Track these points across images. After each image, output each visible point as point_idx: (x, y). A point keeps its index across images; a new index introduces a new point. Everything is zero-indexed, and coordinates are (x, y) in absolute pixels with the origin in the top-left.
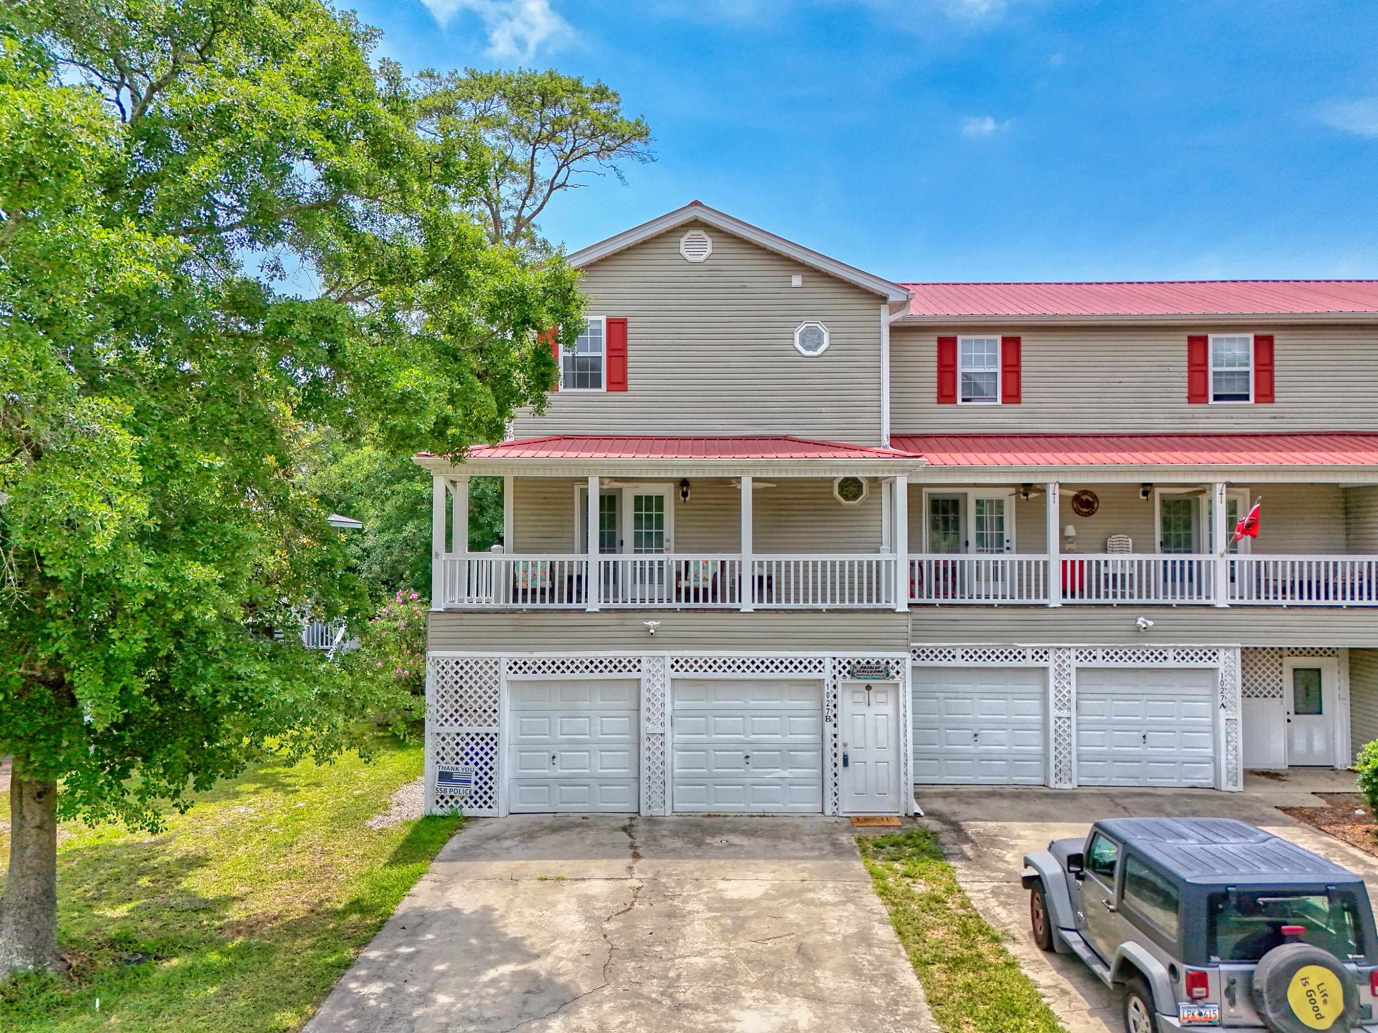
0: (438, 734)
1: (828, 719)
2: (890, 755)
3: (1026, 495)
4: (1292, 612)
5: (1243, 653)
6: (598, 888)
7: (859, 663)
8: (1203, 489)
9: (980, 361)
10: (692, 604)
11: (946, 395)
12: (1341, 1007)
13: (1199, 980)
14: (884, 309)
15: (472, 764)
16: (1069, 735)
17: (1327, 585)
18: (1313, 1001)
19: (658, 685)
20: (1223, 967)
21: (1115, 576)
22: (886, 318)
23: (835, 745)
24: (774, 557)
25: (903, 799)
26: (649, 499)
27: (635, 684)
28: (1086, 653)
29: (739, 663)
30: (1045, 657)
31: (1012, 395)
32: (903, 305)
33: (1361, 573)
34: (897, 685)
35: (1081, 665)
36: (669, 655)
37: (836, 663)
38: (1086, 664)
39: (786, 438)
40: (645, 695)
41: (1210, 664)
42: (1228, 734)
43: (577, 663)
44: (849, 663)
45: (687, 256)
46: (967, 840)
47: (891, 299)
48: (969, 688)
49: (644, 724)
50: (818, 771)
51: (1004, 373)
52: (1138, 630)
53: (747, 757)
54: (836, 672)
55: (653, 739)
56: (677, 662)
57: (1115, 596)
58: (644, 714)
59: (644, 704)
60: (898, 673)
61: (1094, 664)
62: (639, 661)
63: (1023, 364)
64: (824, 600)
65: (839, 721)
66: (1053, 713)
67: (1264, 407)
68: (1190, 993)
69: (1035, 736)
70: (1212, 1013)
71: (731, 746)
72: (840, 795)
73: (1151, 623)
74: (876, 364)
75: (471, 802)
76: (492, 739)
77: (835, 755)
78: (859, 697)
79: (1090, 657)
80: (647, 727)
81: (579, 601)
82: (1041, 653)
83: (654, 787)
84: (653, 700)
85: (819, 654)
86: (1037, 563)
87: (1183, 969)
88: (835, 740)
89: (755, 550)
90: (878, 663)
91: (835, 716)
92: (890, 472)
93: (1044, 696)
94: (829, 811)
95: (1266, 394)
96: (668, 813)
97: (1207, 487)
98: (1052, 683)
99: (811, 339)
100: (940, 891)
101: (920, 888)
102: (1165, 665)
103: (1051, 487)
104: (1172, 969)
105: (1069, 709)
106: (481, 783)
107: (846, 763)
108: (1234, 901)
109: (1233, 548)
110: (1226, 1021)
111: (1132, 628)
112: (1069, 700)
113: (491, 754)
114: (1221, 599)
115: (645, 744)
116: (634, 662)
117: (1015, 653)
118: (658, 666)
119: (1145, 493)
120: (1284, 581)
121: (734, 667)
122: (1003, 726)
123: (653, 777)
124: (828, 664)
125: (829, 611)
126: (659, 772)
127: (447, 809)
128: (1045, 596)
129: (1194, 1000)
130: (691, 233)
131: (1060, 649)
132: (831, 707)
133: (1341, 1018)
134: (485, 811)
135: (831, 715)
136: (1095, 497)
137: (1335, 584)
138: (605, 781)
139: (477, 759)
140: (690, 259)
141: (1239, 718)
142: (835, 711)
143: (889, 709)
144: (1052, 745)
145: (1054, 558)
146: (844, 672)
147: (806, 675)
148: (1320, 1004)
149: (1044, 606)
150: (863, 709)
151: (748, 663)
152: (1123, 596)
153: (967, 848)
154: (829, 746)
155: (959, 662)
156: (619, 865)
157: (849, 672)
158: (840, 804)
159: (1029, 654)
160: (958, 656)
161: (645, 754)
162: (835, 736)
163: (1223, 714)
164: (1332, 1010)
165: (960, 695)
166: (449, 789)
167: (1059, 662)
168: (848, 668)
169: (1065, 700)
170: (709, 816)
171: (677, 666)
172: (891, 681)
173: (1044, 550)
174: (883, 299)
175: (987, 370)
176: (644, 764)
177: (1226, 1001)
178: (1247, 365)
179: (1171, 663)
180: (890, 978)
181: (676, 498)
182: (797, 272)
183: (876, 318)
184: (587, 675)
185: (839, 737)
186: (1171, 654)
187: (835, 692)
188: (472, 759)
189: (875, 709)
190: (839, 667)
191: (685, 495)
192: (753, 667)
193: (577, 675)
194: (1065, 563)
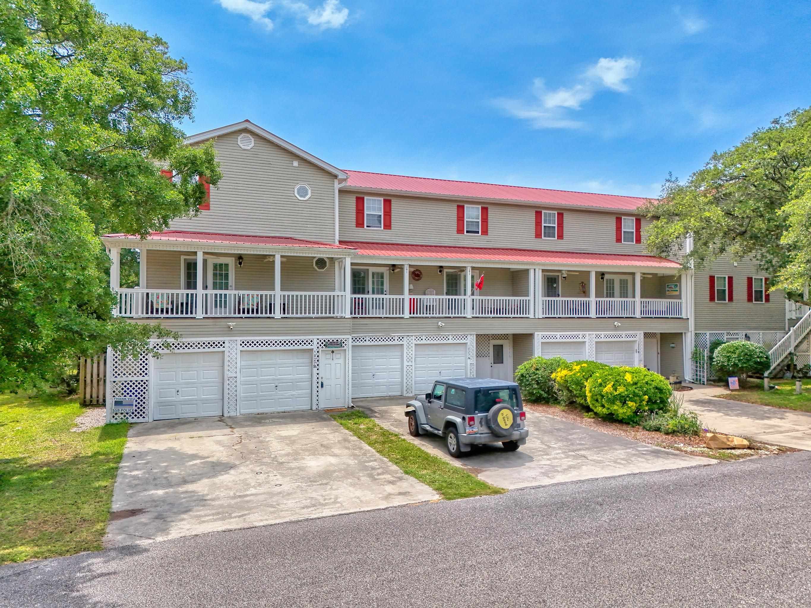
0: (114, 382)
1: (315, 367)
2: (341, 381)
3: (393, 270)
4: (493, 319)
5: (477, 337)
6: (221, 438)
7: (329, 341)
8: (462, 269)
9: (374, 209)
10: (250, 315)
11: (360, 223)
12: (512, 421)
13: (472, 419)
14: (336, 182)
15: (133, 396)
16: (412, 373)
17: (506, 309)
18: (504, 420)
19: (234, 354)
20: (479, 415)
21: (430, 306)
22: (337, 186)
23: (318, 378)
24: (291, 293)
25: (347, 401)
26: (221, 265)
27: (221, 354)
28: (418, 338)
29: (274, 342)
30: (403, 340)
31: (388, 226)
32: (345, 180)
33: (517, 305)
34: (345, 350)
35: (416, 343)
36: (239, 339)
37: (318, 341)
38: (419, 342)
39: (291, 238)
40: (227, 358)
41: (464, 341)
42: (471, 369)
43: (191, 344)
44: (324, 341)
45: (241, 145)
46: (376, 412)
47: (340, 177)
48: (371, 354)
49: (226, 372)
50: (309, 391)
51: (384, 215)
52: (439, 327)
53: (276, 386)
54: (318, 345)
55: (231, 380)
56: (243, 342)
57: (430, 314)
58: (226, 368)
59: (226, 363)
60: (346, 345)
61: (422, 342)
62: (224, 343)
63: (392, 212)
64: (313, 313)
65: (320, 367)
66: (406, 363)
67: (484, 237)
68: (469, 424)
69: (398, 374)
70: (475, 430)
71: (269, 382)
72: (319, 401)
73: (443, 324)
74: (332, 206)
75: (133, 416)
76: (145, 383)
77: (318, 383)
78: (328, 356)
79: (420, 339)
80: (228, 374)
81: (191, 313)
82: (401, 338)
83: (231, 403)
84: (231, 361)
85: (311, 337)
86: (400, 299)
87: (467, 416)
88: (318, 376)
89: (282, 290)
90: (337, 340)
91: (318, 365)
92: (343, 255)
93: (402, 356)
94: (314, 408)
95: (485, 232)
96: (238, 414)
97: (464, 269)
98: (405, 351)
99: (303, 192)
100: (371, 426)
101: (362, 427)
102: (449, 342)
103: (406, 266)
104: (464, 418)
105: (412, 362)
106: (139, 406)
107: (322, 386)
108: (482, 393)
109: (473, 294)
110: (480, 432)
111: (437, 327)
112: (412, 358)
113: (144, 391)
114: (469, 315)
115: (226, 382)
116: (221, 343)
117: (390, 338)
118: (234, 345)
119: (440, 271)
120: (491, 308)
121: (271, 344)
122: (385, 370)
123: (231, 398)
124: (315, 342)
125: (316, 318)
126: (234, 395)
127: (119, 420)
128: (403, 314)
129: (470, 426)
130: (243, 135)
131: (408, 336)
132: (316, 361)
133: (512, 425)
134: (141, 420)
135: (316, 364)
136: (421, 273)
137: (509, 309)
138: (205, 401)
139: (136, 393)
140: (243, 147)
141: (475, 364)
142: (318, 363)
143: (341, 361)
144: (405, 377)
145: (407, 297)
146: (322, 345)
147: (305, 347)
148: (506, 421)
149: (402, 318)
150: (330, 361)
151: (278, 342)
152: (433, 314)
153: (376, 414)
154: (315, 378)
155: (368, 343)
156: (226, 431)
157: (324, 345)
158: (319, 405)
159: (396, 338)
160: (367, 340)
161: (226, 387)
162: (318, 374)
163: (469, 361)
164: (510, 422)
165: (368, 358)
166: (120, 409)
167: (408, 341)
168: (324, 343)
169: (410, 358)
170: (258, 414)
171: (243, 345)
172: (343, 349)
173: (402, 293)
174: (336, 177)
175: (377, 214)
176: (226, 391)
177: (480, 425)
178: (479, 219)
179: (450, 341)
180: (361, 448)
181: (236, 265)
182: (296, 160)
183: (332, 185)
184: (196, 350)
185: (320, 374)
186: (450, 337)
187: (318, 354)
188: (133, 394)
189: (336, 361)
190: (320, 343)
191: (240, 263)
192: (280, 344)
193: (191, 350)
194: (410, 299)
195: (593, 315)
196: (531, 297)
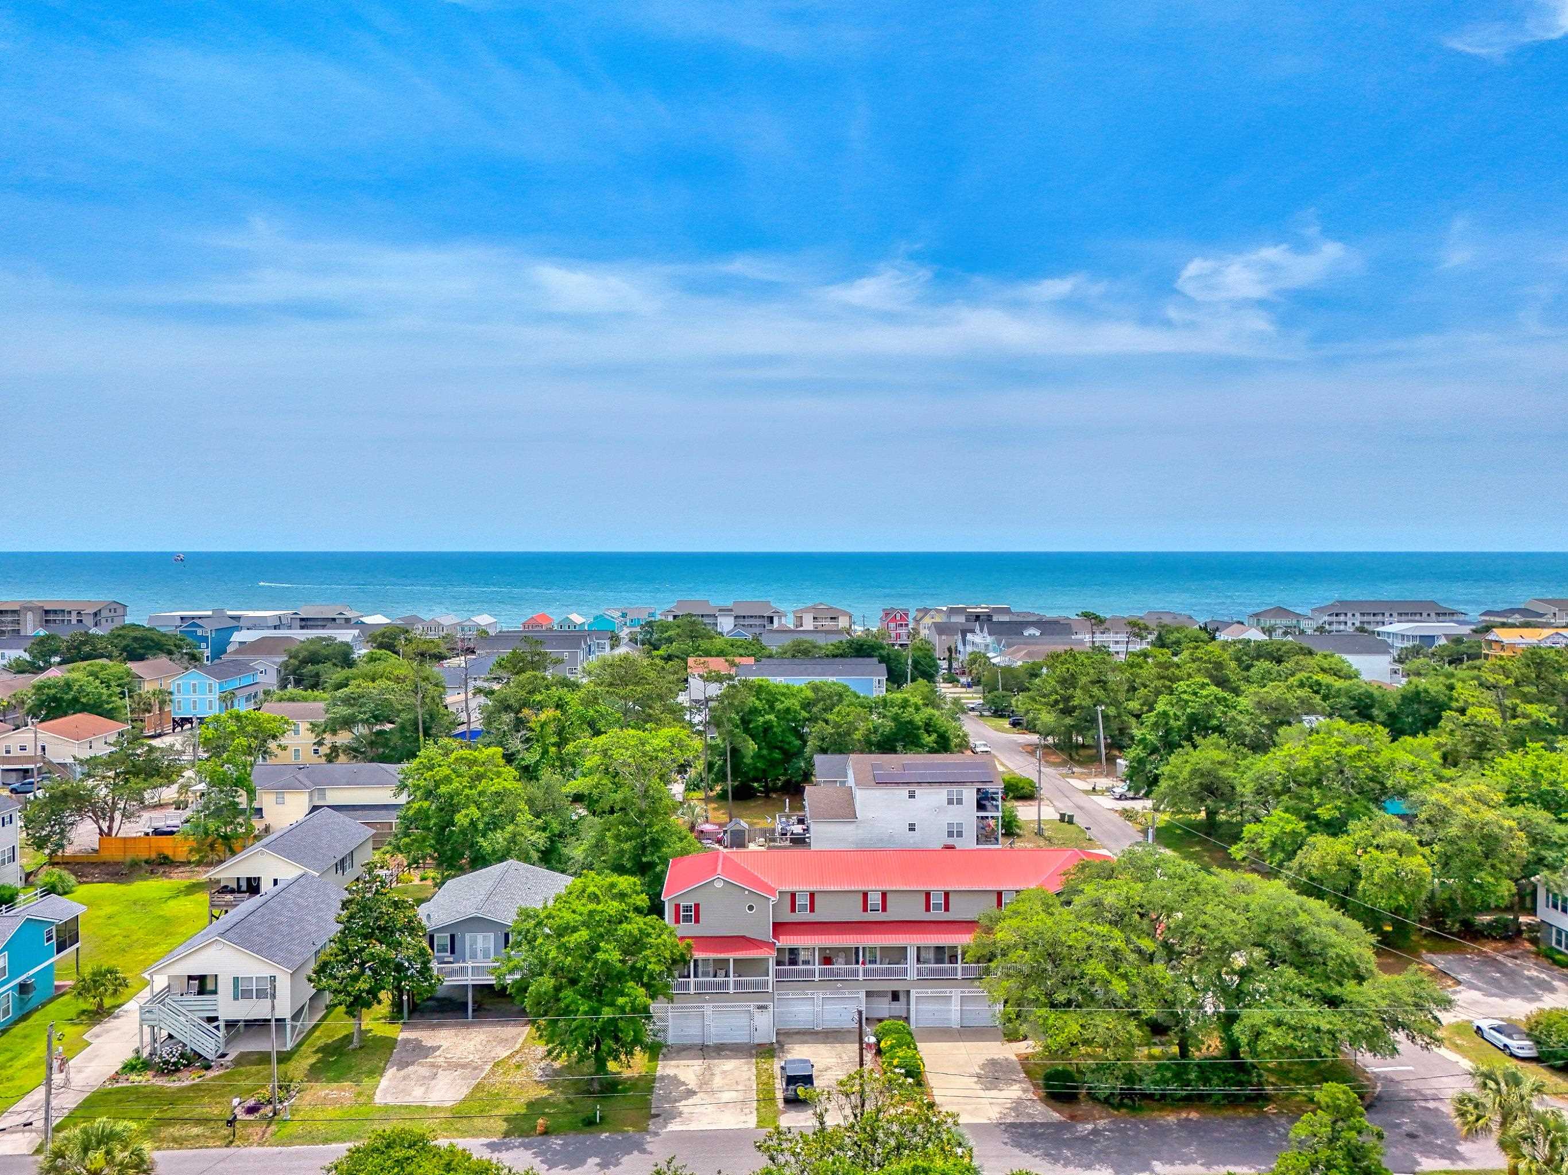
2: (766, 1027)
4: (879, 981)
5: (866, 991)
6: (697, 1068)
7: (759, 1005)
10: (717, 991)
11: (793, 910)
15: (662, 1032)
16: (820, 1015)
19: (709, 1012)
22: (771, 902)
24: (739, 979)
25: (771, 1038)
27: (703, 1012)
28: (824, 993)
29: (729, 1006)
30: (814, 994)
31: (812, 910)
34: (769, 1010)
35: (824, 997)
36: (712, 1004)
37: (754, 1006)
39: (743, 937)
41: (857, 995)
43: (688, 1007)
44: (757, 1005)
48: (794, 1003)
50: (749, 1032)
51: (810, 904)
53: (731, 1029)
55: (707, 1025)
58: (705, 1019)
63: (815, 901)
64: (751, 989)
65: (754, 1020)
66: (816, 1009)
67: (884, 913)
71: (728, 1026)
72: (754, 1039)
73: (841, 985)
76: (667, 1026)
77: (754, 1028)
78: (759, 1014)
79: (826, 995)
80: (706, 1023)
81: (688, 991)
83: (708, 1037)
84: (707, 1016)
85: (750, 1003)
86: (812, 969)
89: (734, 977)
90: (764, 1005)
93: (814, 1005)
94: (751, 1042)
96: (712, 1045)
98: (816, 1002)
100: (769, 1067)
101: (765, 1066)
102: (846, 995)
103: (816, 949)
106: (664, 1037)
107: (756, 1030)
109: (864, 964)
111: (836, 986)
113: (667, 1029)
114: (861, 978)
116: (703, 1007)
117: (806, 994)
118: (709, 1007)
120: (878, 973)
122: (803, 1012)
125: (753, 992)
126: (709, 1033)
128: (814, 978)
131: (818, 992)
134: (665, 1049)
135: (752, 1018)
138: (695, 1037)
140: (717, 887)
143: (767, 1016)
144: (815, 1018)
145: (817, 967)
146: (756, 1008)
147: (746, 1009)
149: (813, 981)
150: (760, 1017)
151: (732, 1006)
153: (781, 1052)
156: (701, 1061)
159: (810, 993)
160: (790, 995)
161: (705, 1029)
162: (753, 1024)
167: (818, 996)
169: (819, 1006)
170: (723, 1045)
171: (713, 1007)
173: (815, 964)
174: (769, 899)
175: (805, 903)
176: (706, 1032)
178: (880, 901)
180: (752, 1085)
182: (746, 891)
183: (768, 903)
184: (690, 1010)
186: (847, 992)
187: (753, 1013)
189: (763, 1016)
194: (820, 968)
195: (959, 977)
196: (908, 966)
